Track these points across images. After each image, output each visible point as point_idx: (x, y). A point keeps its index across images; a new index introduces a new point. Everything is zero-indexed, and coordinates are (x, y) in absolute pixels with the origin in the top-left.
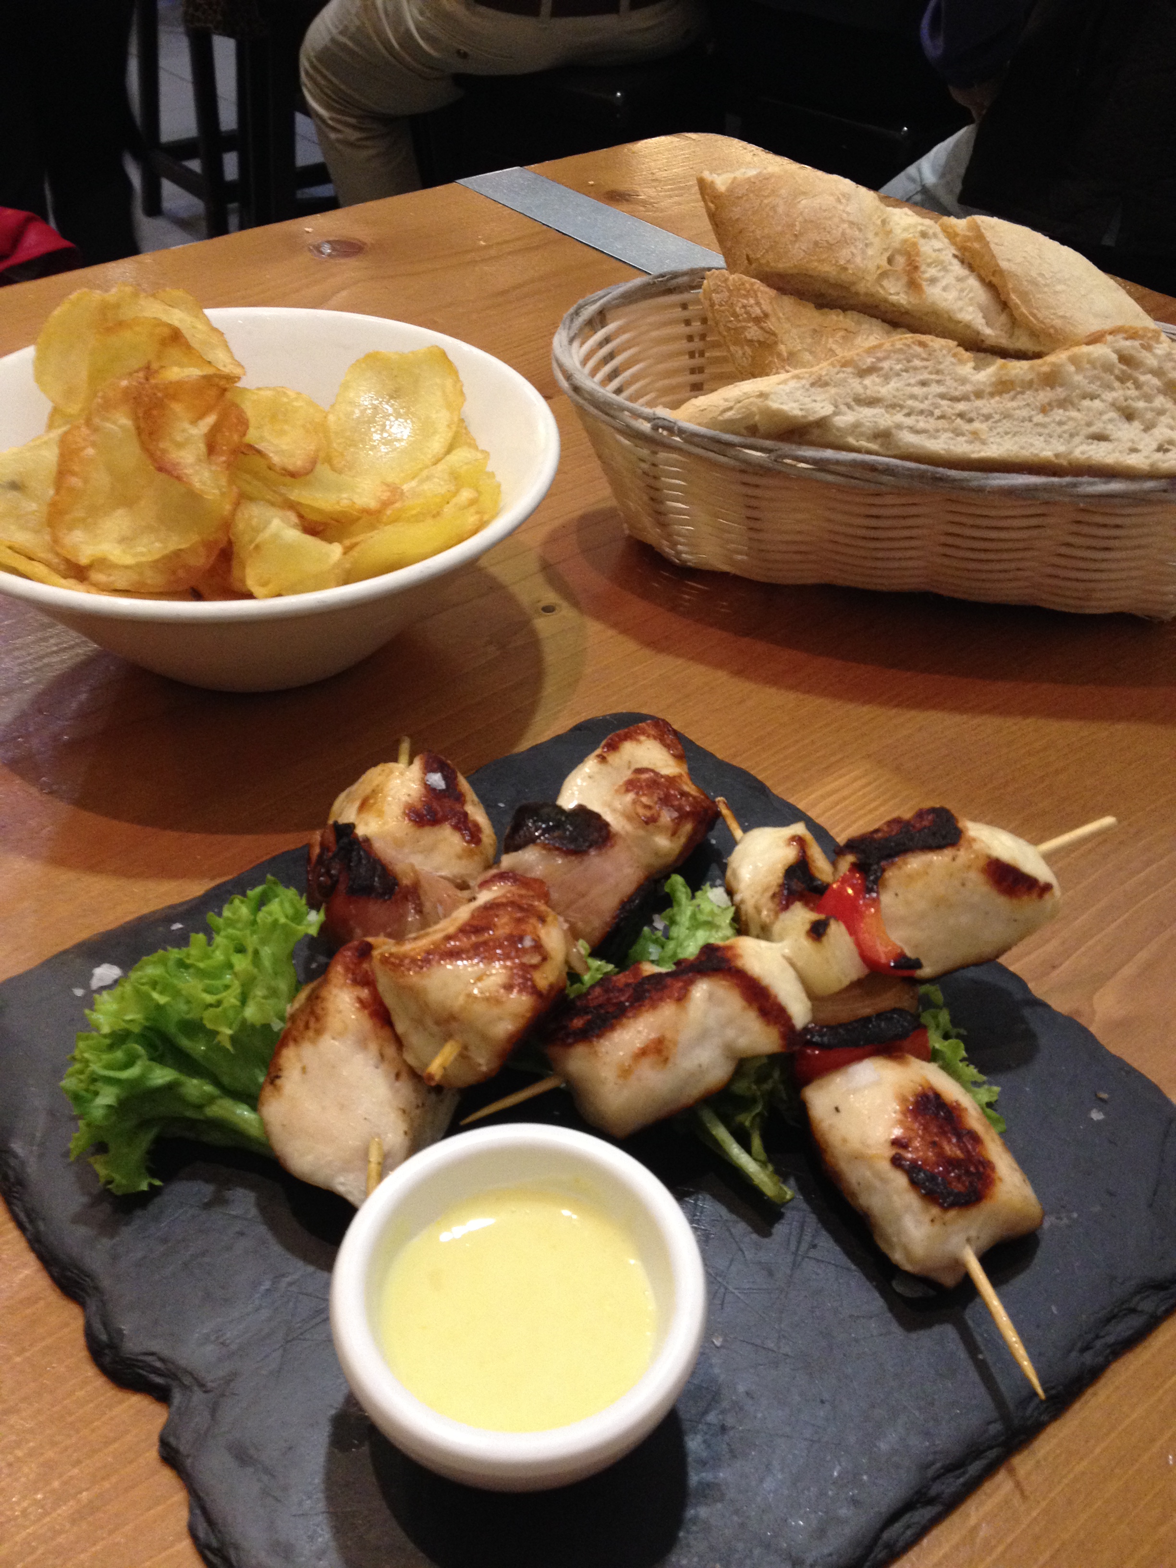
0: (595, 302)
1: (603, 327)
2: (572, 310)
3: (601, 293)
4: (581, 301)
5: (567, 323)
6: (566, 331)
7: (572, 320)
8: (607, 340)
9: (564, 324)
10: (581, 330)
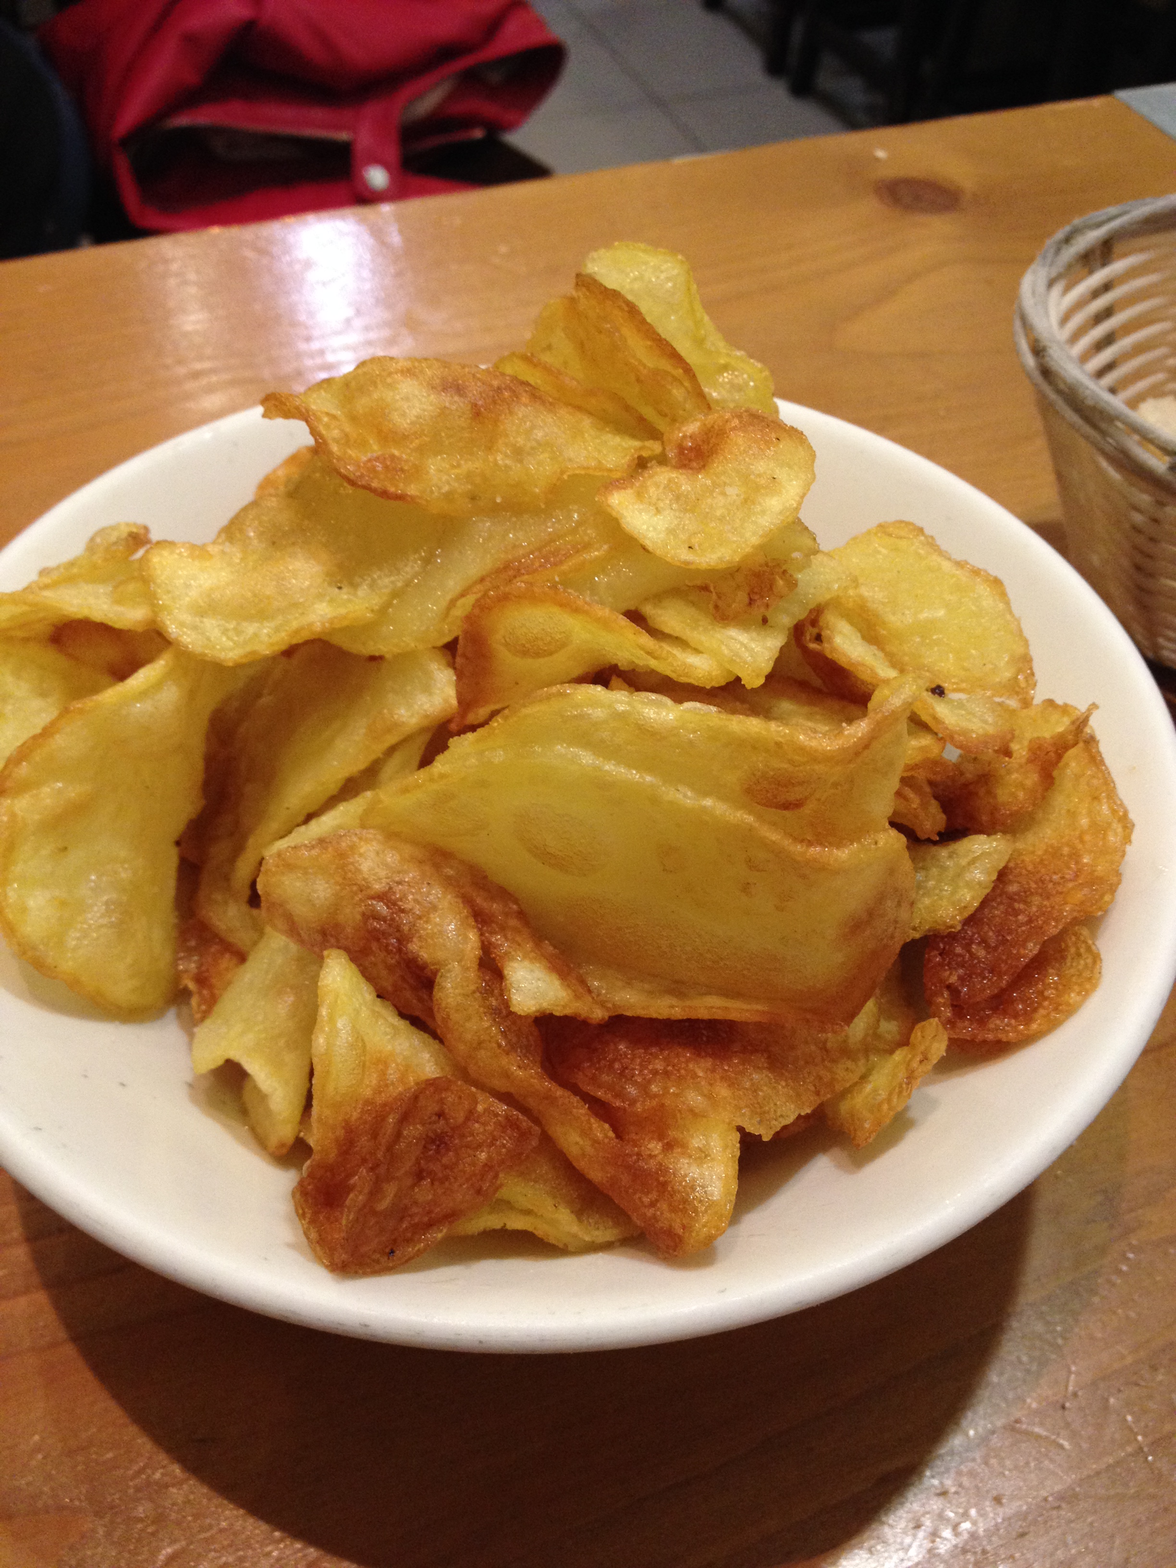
0: (1099, 225)
1: (1104, 264)
2: (1060, 235)
3: (1112, 210)
4: (1077, 221)
5: (1050, 255)
6: (1046, 269)
7: (1058, 251)
8: (1107, 287)
9: (1044, 258)
10: (1069, 267)
